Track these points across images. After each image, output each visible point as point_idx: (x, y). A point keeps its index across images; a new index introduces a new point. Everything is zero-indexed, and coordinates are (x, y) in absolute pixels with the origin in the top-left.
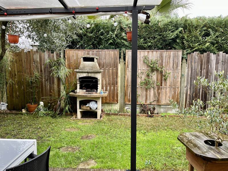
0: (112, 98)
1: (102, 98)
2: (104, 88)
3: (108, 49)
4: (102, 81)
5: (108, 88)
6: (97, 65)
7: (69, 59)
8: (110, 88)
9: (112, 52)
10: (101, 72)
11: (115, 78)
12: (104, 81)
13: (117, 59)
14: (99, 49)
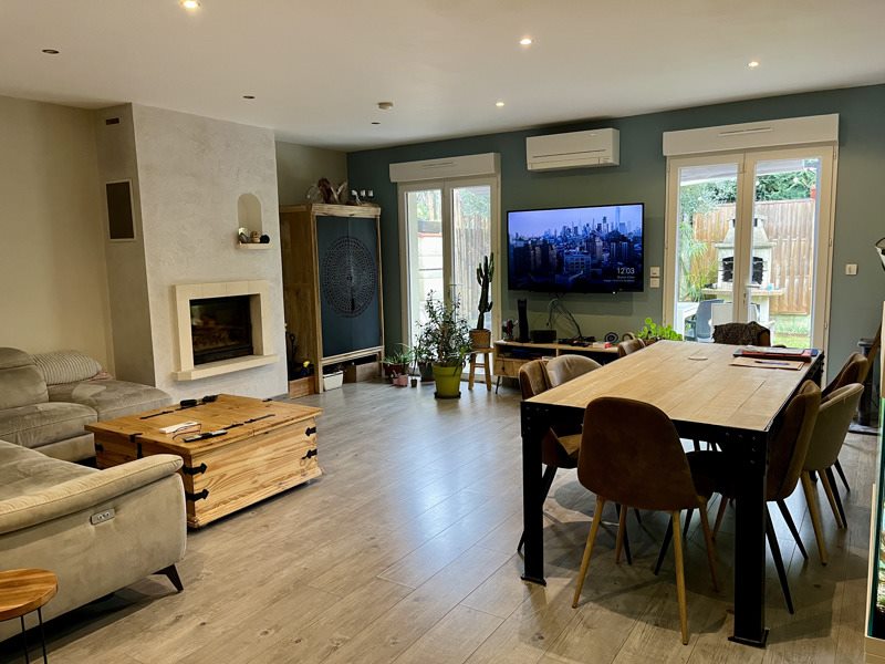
0: (794, 304)
1: (771, 298)
2: (778, 281)
3: (790, 198)
4: (773, 266)
5: (787, 281)
6: (764, 232)
7: (700, 225)
8: (792, 282)
9: (800, 205)
10: (770, 247)
11: (803, 260)
12: (778, 265)
13: (811, 219)
14: (768, 199)
